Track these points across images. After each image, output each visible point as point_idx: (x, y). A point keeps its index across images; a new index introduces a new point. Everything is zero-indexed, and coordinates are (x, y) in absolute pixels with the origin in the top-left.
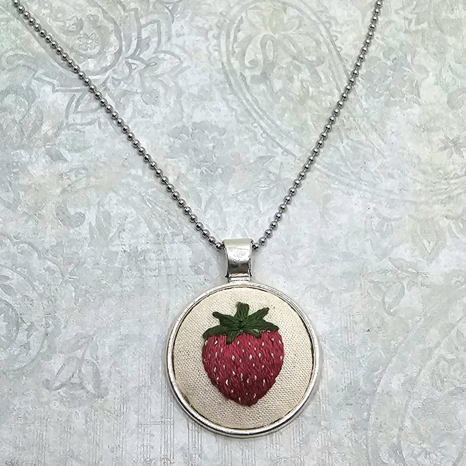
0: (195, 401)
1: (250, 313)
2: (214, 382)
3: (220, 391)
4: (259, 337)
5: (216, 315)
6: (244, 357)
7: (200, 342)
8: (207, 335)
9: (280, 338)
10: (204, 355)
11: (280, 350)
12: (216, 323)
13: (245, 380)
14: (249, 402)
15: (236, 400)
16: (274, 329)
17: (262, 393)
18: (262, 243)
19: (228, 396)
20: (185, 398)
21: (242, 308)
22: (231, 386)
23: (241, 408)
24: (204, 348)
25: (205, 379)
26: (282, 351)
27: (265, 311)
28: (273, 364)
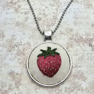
0: (35, 76)
1: (51, 50)
2: (40, 70)
3: (42, 73)
4: (54, 56)
5: (41, 50)
6: (50, 62)
7: (37, 58)
8: (39, 56)
9: (60, 57)
10: (37, 62)
11: (60, 60)
12: (41, 52)
13: (50, 69)
14: (51, 76)
15: (47, 75)
16: (58, 54)
17: (55, 73)
18: (55, 31)
19: (45, 74)
20: (32, 75)
21: (49, 48)
22: (46, 71)
23: (49, 78)
24: (38, 60)
25: (38, 69)
26: (61, 60)
27: (56, 49)
28: (58, 64)
